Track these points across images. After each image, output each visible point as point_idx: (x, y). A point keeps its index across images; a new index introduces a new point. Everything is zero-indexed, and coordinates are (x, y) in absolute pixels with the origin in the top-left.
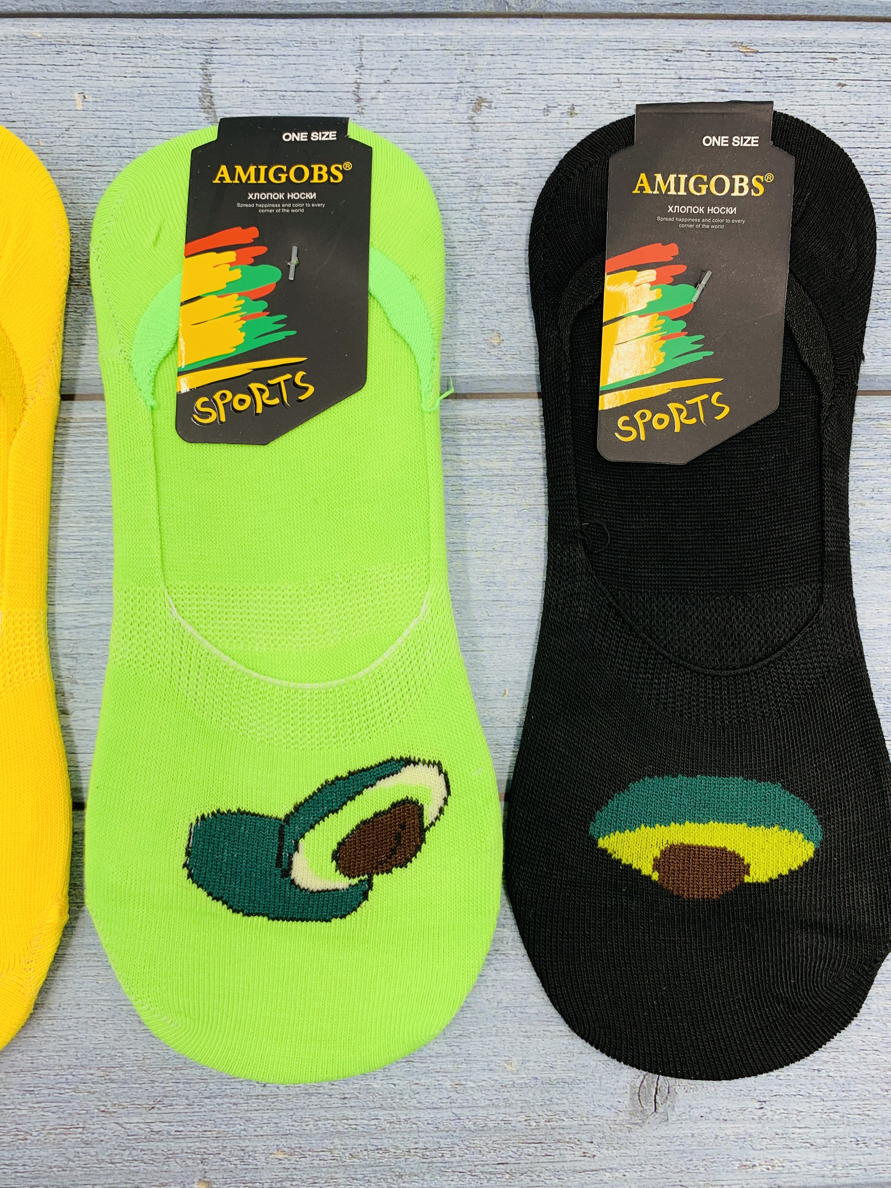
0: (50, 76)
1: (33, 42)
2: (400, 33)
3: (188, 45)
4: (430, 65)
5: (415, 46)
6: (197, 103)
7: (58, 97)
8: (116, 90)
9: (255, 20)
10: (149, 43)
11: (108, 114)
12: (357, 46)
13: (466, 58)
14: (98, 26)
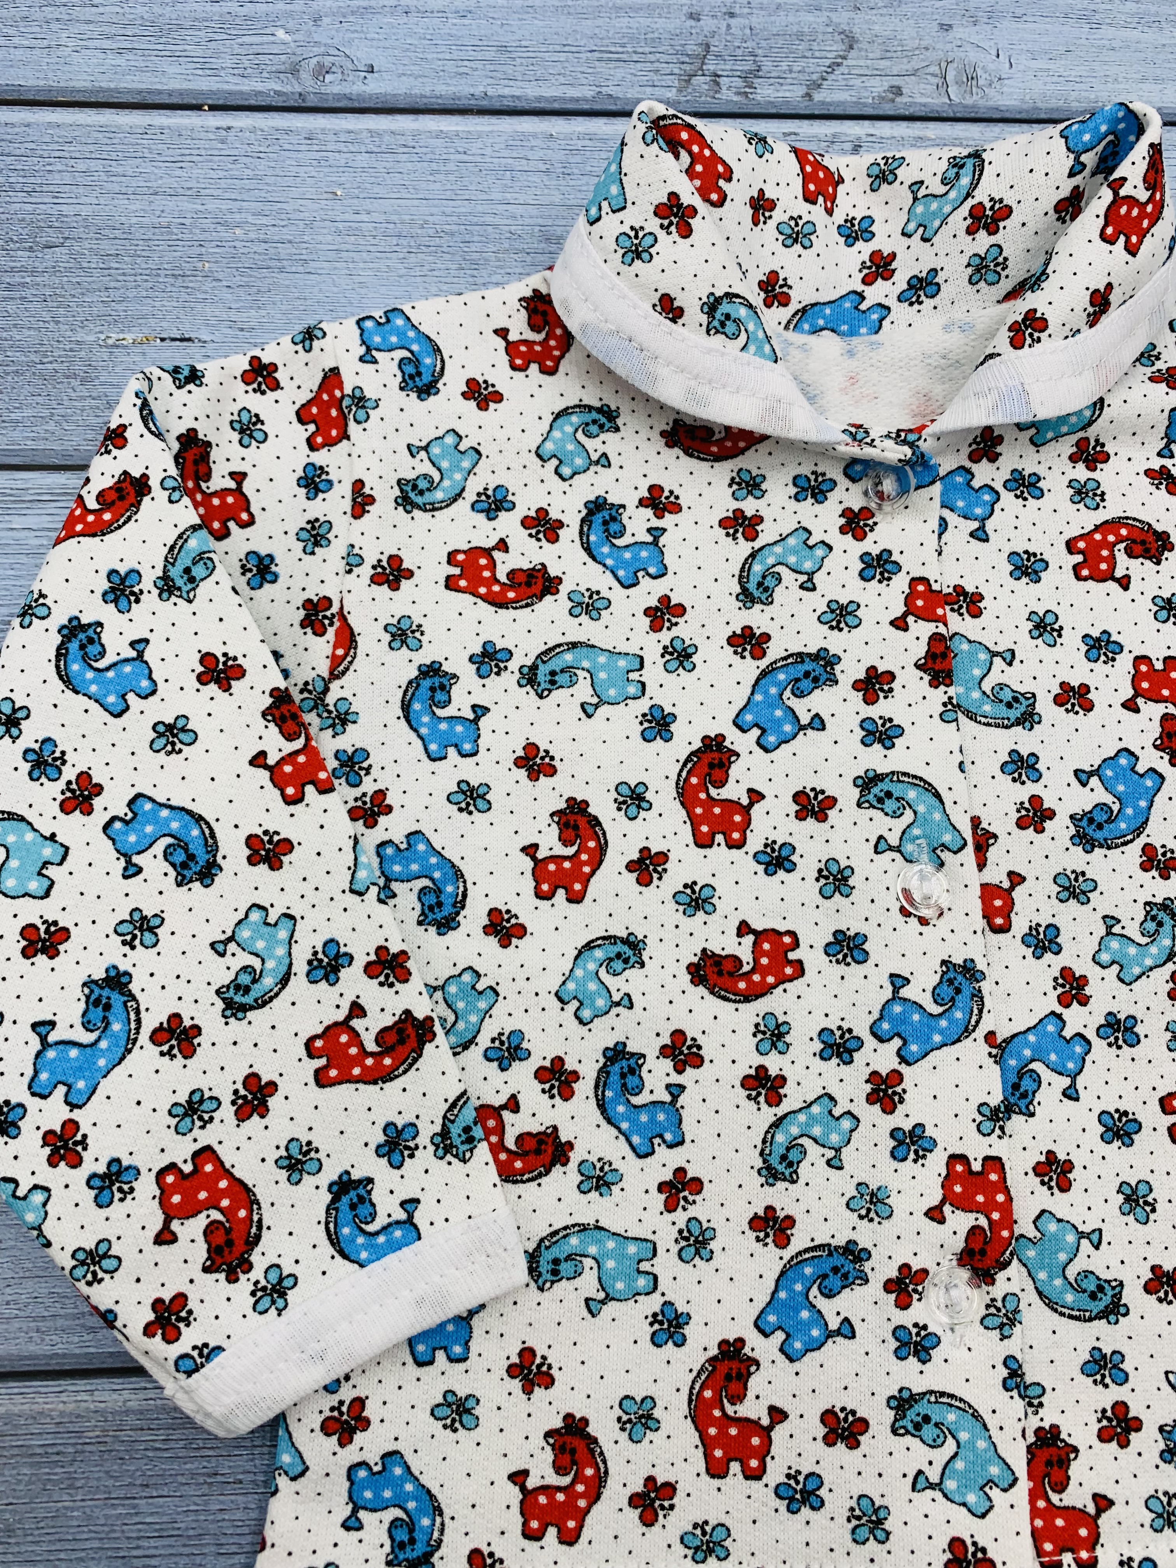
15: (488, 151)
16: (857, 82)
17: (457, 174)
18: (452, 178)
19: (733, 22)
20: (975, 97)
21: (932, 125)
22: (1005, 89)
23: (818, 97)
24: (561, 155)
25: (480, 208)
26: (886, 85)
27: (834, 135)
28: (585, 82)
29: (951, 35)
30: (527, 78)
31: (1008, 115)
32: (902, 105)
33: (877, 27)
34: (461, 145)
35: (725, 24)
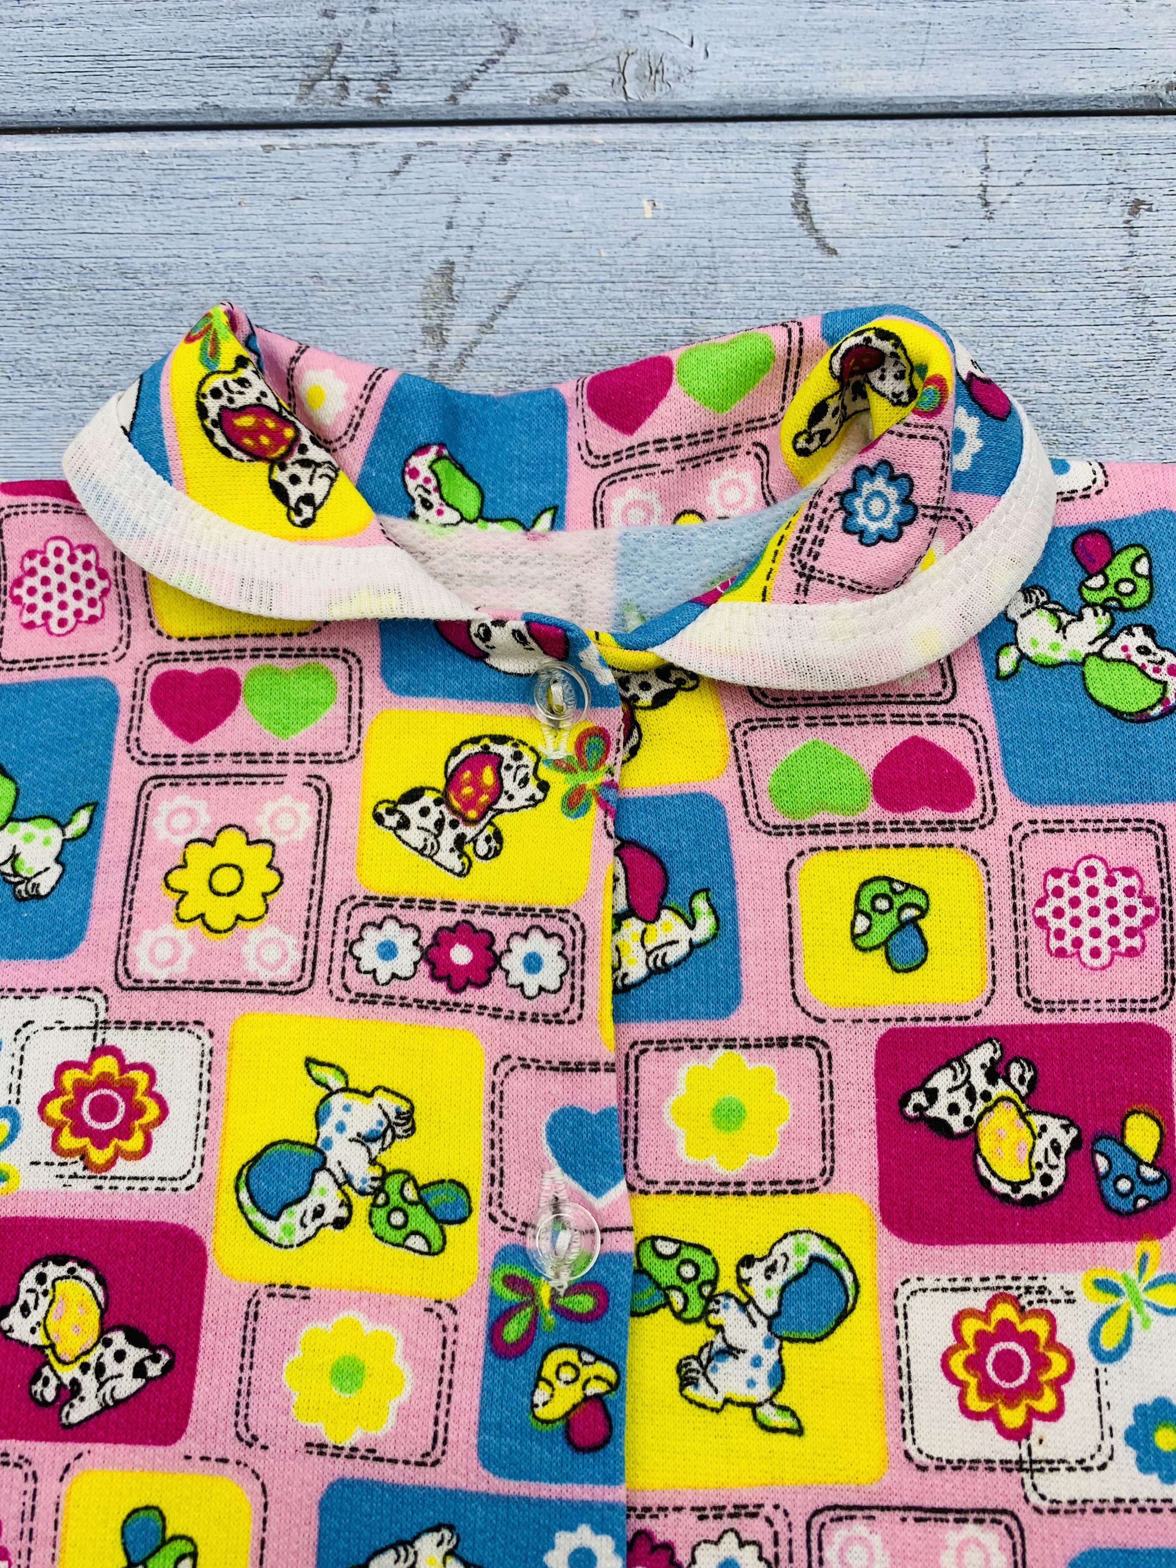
0: (613, 183)
1: (593, 149)
2: (1033, 132)
3: (777, 148)
4: (1072, 166)
5: (1050, 146)
6: (789, 209)
7: (623, 204)
8: (692, 197)
9: (856, 122)
10: (730, 148)
11: (683, 222)
12: (981, 146)
13: (1115, 157)
14: (670, 131)
15: (68, 174)
16: (515, 81)
17: (29, 200)
18: (22, 205)
19: (373, 18)
20: (658, 93)
21: (600, 128)
22: (696, 83)
23: (464, 99)
24: (152, 176)
25: (50, 239)
26: (549, 84)
27: (479, 144)
28: (189, 91)
29: (636, 22)
30: (123, 89)
31: (697, 113)
32: (566, 106)
33: (546, 18)
34: (37, 168)
35: (363, 20)
